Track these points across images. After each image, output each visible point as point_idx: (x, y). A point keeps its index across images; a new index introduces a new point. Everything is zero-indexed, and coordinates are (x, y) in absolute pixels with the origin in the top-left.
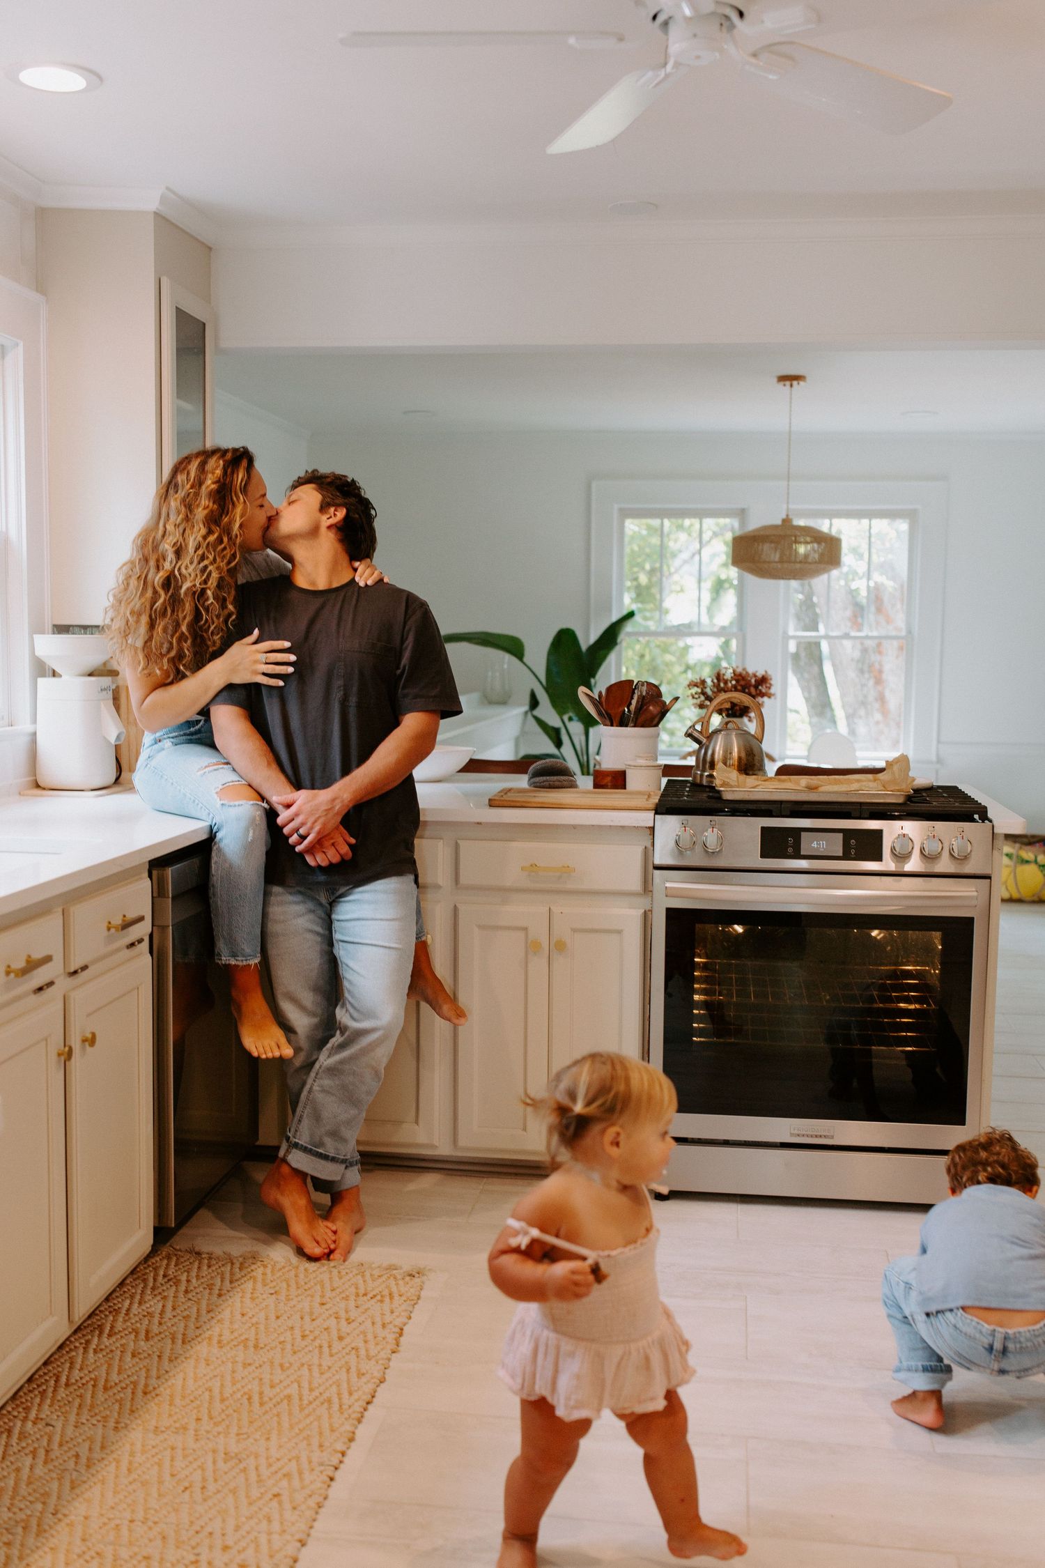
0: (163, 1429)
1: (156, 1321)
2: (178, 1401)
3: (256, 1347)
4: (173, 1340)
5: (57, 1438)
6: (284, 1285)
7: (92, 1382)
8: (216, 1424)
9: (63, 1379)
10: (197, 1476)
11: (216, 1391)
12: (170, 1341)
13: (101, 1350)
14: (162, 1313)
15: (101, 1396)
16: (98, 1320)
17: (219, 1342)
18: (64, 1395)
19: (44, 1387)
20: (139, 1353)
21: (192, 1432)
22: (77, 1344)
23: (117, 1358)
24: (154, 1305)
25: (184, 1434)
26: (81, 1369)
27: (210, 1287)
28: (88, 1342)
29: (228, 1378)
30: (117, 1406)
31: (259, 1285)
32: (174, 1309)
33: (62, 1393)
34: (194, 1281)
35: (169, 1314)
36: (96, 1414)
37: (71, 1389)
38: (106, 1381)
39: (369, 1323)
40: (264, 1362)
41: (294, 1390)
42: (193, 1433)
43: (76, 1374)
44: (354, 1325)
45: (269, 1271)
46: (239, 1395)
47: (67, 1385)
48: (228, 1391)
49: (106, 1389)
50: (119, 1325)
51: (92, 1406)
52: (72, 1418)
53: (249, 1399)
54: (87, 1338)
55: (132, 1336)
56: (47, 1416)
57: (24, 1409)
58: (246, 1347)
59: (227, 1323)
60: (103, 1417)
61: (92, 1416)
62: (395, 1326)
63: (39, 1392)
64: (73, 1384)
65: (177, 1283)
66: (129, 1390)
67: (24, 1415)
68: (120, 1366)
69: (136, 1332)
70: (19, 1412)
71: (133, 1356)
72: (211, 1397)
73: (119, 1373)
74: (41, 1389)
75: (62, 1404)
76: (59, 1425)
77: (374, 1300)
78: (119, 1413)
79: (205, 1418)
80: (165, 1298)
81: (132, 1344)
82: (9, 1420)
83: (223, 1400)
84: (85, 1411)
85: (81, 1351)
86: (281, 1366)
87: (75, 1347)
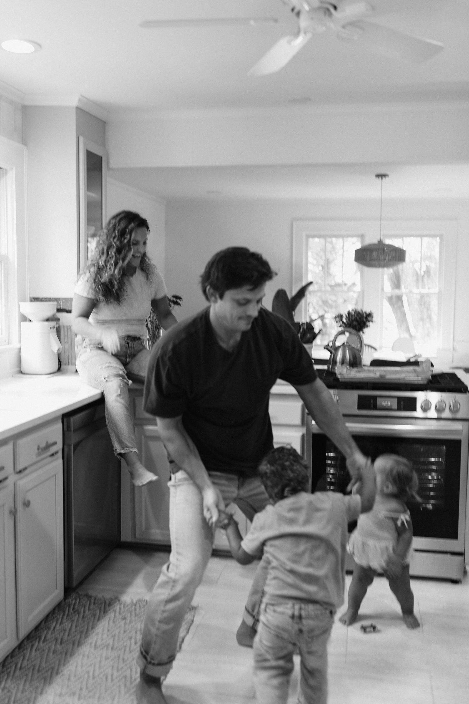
1: (67, 634)
2: (72, 678)
3: (112, 648)
4: (73, 644)
5: (13, 699)
6: (129, 614)
7: (33, 667)
8: (89, 692)
9: (19, 666)
11: (91, 674)
12: (71, 645)
13: (39, 649)
14: (70, 629)
15: (35, 675)
17: (95, 645)
18: (18, 675)
20: (56, 652)
23: (46, 655)
24: (67, 624)
26: (28, 661)
27: (94, 616)
28: (33, 646)
29: (97, 666)
31: (117, 613)
32: (76, 627)
33: (18, 673)
34: (87, 612)
35: (73, 630)
36: (32, 685)
37: (22, 671)
38: (39, 666)
41: (128, 673)
43: (25, 662)
45: (122, 606)
46: (102, 675)
47: (21, 668)
48: (97, 673)
49: (39, 671)
50: (49, 636)
51: (31, 681)
52: (21, 687)
53: (107, 678)
54: (33, 643)
55: (54, 642)
56: (9, 686)
58: (107, 648)
59: (100, 635)
61: (30, 687)
64: (23, 668)
65: (79, 613)
66: (50, 672)
68: (47, 659)
69: (56, 639)
71: (54, 652)
72: (88, 677)
73: (46, 662)
74: (8, 671)
75: (16, 679)
76: (14, 692)
79: (84, 688)
80: (72, 621)
81: (53, 646)
83: (94, 678)
84: (27, 683)
85: (29, 649)
86: (123, 660)
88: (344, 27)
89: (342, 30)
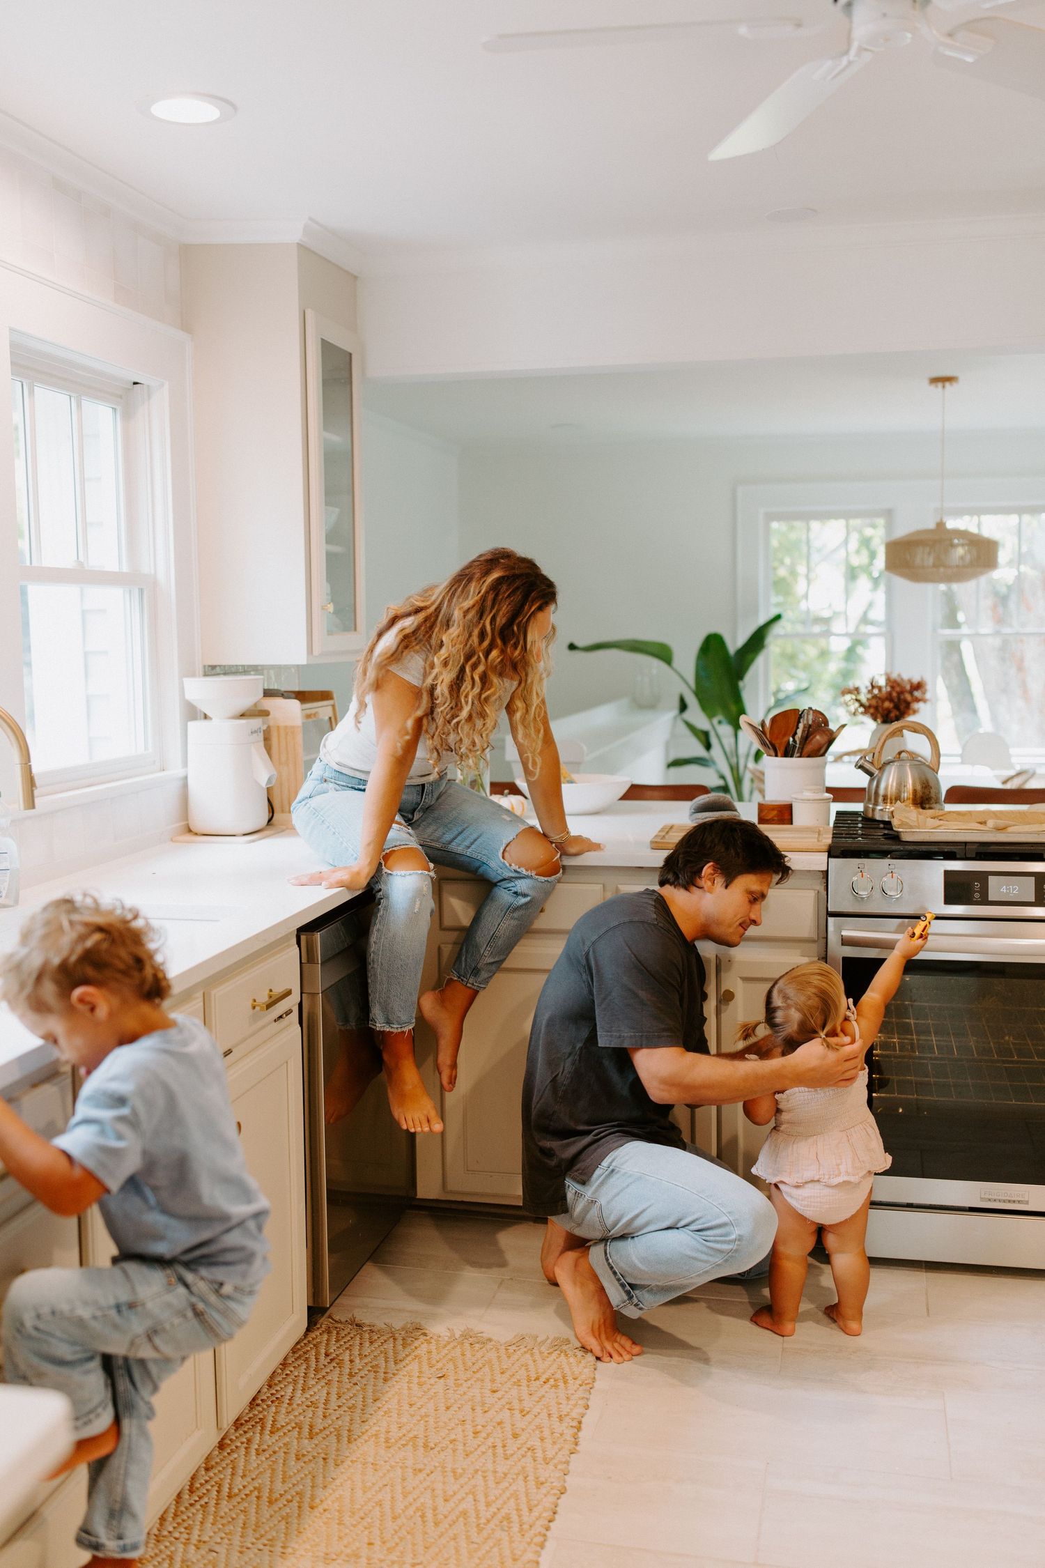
0: (334, 1557)
1: (320, 1412)
2: (347, 1520)
3: (425, 1446)
4: (339, 1437)
6: (451, 1366)
7: (256, 1493)
8: (390, 1550)
9: (226, 1489)
11: (387, 1505)
12: (333, 1439)
13: (264, 1451)
14: (327, 1402)
15: (266, 1512)
16: (260, 1412)
17: (387, 1441)
18: (227, 1510)
19: (206, 1500)
20: (304, 1455)
21: (364, 1560)
22: (239, 1444)
23: (281, 1461)
24: (318, 1392)
25: (356, 1563)
26: (244, 1476)
27: (375, 1369)
28: (249, 1440)
29: (399, 1489)
30: (283, 1525)
31: (425, 1363)
32: (339, 1396)
33: (225, 1506)
34: (357, 1360)
35: (333, 1403)
36: (262, 1536)
37: (235, 1501)
38: (271, 1491)
39: (544, 1415)
40: (435, 1467)
41: (468, 1504)
42: (366, 1561)
43: (239, 1482)
44: (529, 1417)
45: (433, 1347)
46: (410, 1512)
47: (230, 1497)
48: (400, 1506)
49: (270, 1502)
50: (282, 1420)
51: (257, 1526)
52: (237, 1540)
53: (423, 1516)
54: (248, 1435)
55: (295, 1433)
56: (210, 1537)
57: (186, 1528)
58: (415, 1447)
59: (394, 1414)
60: (269, 1540)
61: (257, 1539)
62: (573, 1419)
63: (201, 1506)
64: (236, 1495)
65: (340, 1364)
66: (295, 1504)
67: (186, 1536)
68: (284, 1472)
69: (299, 1426)
70: (180, 1533)
71: (298, 1458)
72: (383, 1514)
73: (284, 1482)
74: (202, 1502)
75: (224, 1521)
76: (222, 1550)
77: (548, 1385)
78: (286, 1534)
79: (378, 1542)
80: (329, 1383)
81: (295, 1443)
82: (171, 1543)
83: (395, 1518)
84: (250, 1532)
85: (243, 1451)
86: (454, 1472)
87: (237, 1447)
88: (950, 35)
89: (948, 41)
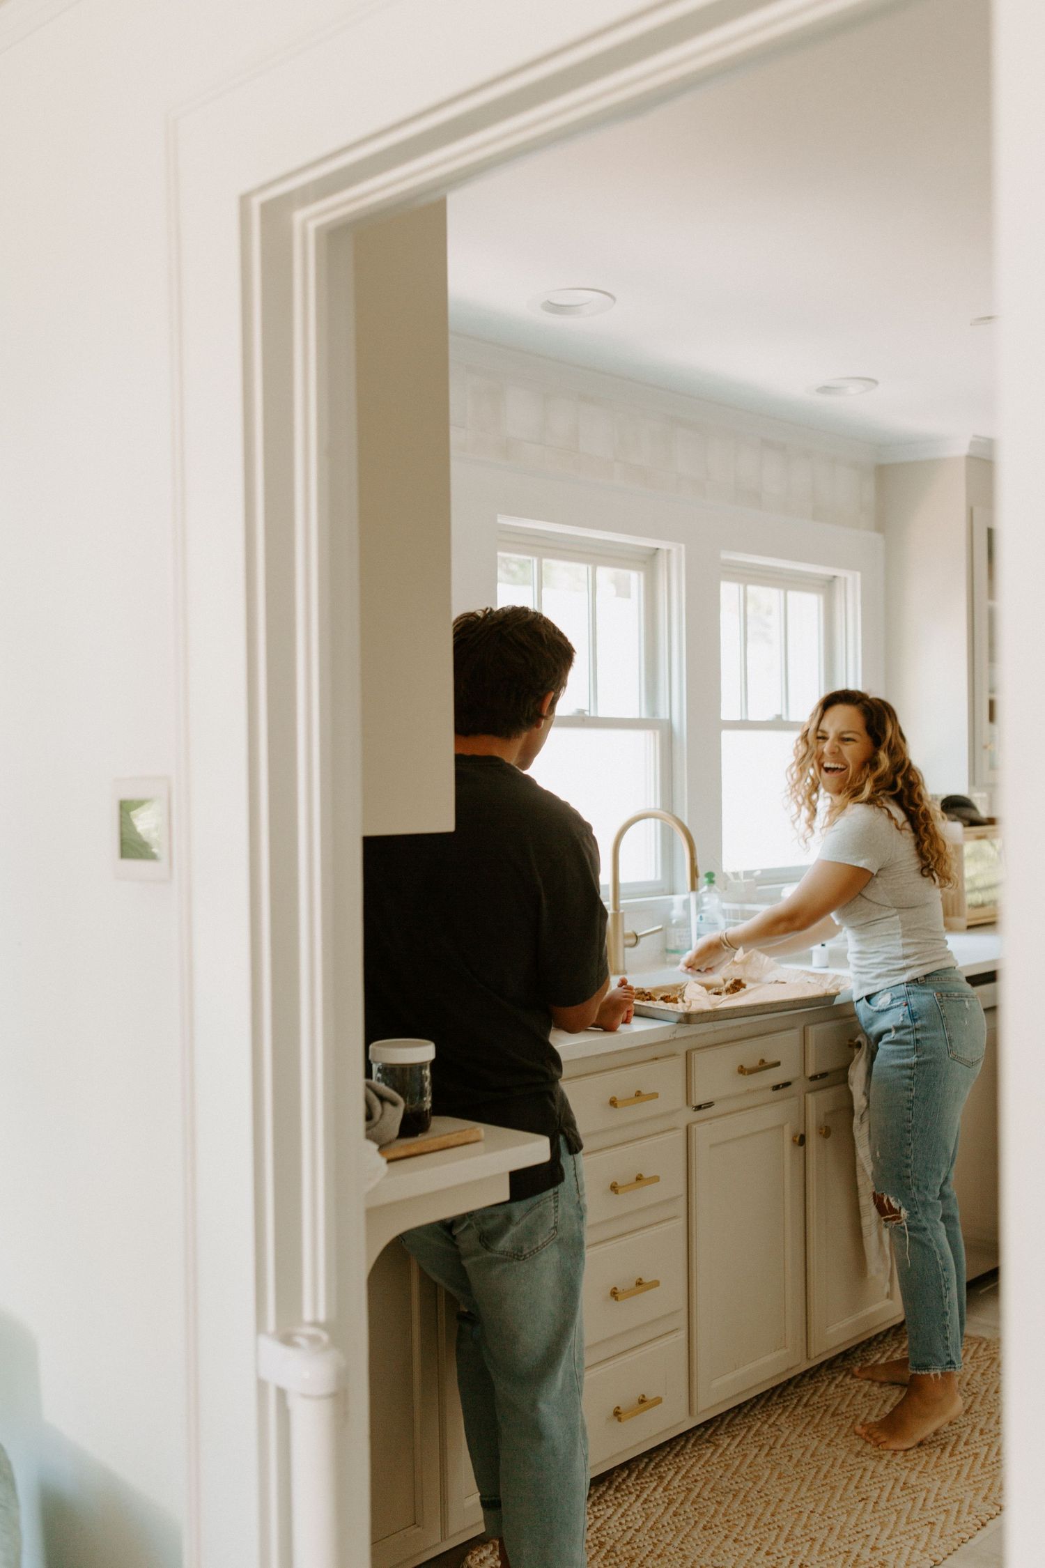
0: (864, 1454)
5: (781, 1441)
7: (825, 1408)
9: (805, 1400)
10: (875, 1494)
13: (842, 1386)
15: (827, 1419)
16: (849, 1364)
18: (800, 1413)
19: (788, 1403)
20: (870, 1396)
21: (885, 1462)
22: (825, 1378)
23: (851, 1396)
25: (878, 1461)
26: (820, 1397)
28: (834, 1378)
30: (836, 1430)
33: (800, 1410)
36: (818, 1431)
37: (807, 1409)
38: (836, 1409)
40: (968, 1425)
42: (886, 1462)
43: (816, 1399)
47: (806, 1405)
49: (833, 1415)
51: (818, 1425)
52: (799, 1430)
54: (834, 1375)
56: (782, 1424)
57: (767, 1415)
60: (822, 1435)
61: (814, 1432)
63: (783, 1406)
64: (811, 1405)
66: (851, 1420)
67: (766, 1419)
68: (851, 1401)
70: (763, 1416)
71: (865, 1396)
74: (785, 1404)
75: (795, 1418)
76: (788, 1432)
78: (836, 1435)
81: (867, 1387)
82: (754, 1420)
84: (811, 1427)
85: (826, 1383)
87: (823, 1380)
